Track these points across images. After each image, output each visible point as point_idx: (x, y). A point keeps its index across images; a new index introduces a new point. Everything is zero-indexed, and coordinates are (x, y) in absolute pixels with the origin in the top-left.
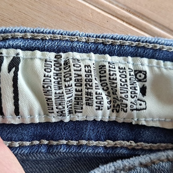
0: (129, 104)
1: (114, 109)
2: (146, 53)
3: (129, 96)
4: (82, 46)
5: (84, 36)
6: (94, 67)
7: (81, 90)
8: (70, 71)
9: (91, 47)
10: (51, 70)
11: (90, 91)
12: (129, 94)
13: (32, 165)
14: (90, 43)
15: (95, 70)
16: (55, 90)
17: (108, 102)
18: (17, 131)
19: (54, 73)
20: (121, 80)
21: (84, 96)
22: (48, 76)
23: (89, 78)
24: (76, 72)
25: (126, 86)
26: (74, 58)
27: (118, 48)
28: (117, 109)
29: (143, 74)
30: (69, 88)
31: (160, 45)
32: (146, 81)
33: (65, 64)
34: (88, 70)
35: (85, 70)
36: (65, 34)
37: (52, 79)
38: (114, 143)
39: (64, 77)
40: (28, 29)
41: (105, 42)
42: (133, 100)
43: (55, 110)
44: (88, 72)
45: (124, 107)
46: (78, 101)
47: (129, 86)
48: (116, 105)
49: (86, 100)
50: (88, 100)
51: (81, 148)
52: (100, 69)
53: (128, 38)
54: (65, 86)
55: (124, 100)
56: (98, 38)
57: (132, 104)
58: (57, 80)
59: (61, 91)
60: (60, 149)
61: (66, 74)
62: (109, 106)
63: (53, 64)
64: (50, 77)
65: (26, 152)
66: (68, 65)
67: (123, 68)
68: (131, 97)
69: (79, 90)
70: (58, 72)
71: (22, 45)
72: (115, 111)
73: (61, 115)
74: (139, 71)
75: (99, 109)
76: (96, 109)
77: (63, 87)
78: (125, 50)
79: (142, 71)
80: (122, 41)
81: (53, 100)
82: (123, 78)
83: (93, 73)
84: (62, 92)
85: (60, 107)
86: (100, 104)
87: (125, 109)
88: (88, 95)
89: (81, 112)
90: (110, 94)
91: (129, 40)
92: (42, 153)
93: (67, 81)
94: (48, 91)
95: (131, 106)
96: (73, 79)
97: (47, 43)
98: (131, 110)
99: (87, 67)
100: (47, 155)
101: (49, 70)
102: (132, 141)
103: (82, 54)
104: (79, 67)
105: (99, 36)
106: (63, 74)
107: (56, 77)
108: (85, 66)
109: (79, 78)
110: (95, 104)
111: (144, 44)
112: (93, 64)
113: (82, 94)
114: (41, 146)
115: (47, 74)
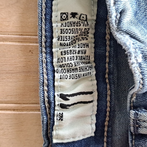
0: (85, 27)
1: (87, 35)
2: (49, 13)
3: (80, 27)
4: (49, 56)
5: (42, 54)
6: (62, 49)
7: (76, 56)
8: (66, 64)
9: (48, 50)
10: (66, 75)
11: (77, 52)
12: (78, 28)
13: (121, 81)
14: (46, 51)
15: (64, 48)
16: (78, 72)
17: (83, 40)
18: (101, 91)
19: (67, 73)
20: (70, 33)
21: (80, 55)
22: (70, 77)
23: (69, 52)
24: (66, 60)
25: (73, 30)
26: (57, 61)
27: (47, 33)
28: (87, 34)
29: (62, 15)
30: (76, 64)
31: (42, 3)
32: (68, 13)
33: (61, 66)
34: (64, 53)
35: (64, 55)
36: (43, 66)
37: (71, 74)
38: (107, 34)
39: (69, 67)
40: (41, 89)
41: (44, 41)
42: (82, 25)
43: (89, 71)
44: (65, 53)
45: (86, 30)
46: (83, 58)
47: (73, 27)
48: (84, 34)
49: (83, 54)
50: (83, 53)
51: (111, 55)
52: (62, 46)
53: (40, 25)
54: (75, 66)
55: (82, 31)
56: (42, 46)
57: (84, 26)
58: (72, 71)
59: (78, 69)
60: (111, 67)
61: (68, 66)
62: (85, 39)
63: (62, 74)
64: (70, 75)
65: (113, 86)
66: (62, 65)
67: (61, 30)
68: (80, 26)
69: (76, 58)
70: (67, 71)
71: (53, 93)
72: (88, 35)
73: (92, 68)
74: (61, 18)
75: (88, 46)
76: (88, 47)
77: (76, 67)
78: (48, 28)
79: (61, 16)
80: (43, 30)
81: (84, 73)
82: (68, 31)
83: (66, 50)
84: (79, 67)
85: (88, 68)
86: (85, 45)
87: (87, 30)
88: (80, 53)
89: (89, 56)
90: (77, 38)
91: (42, 25)
92: (113, 76)
93: (72, 65)
94: (79, 76)
95: (85, 26)
96: (70, 62)
97: (50, 78)
98: (88, 26)
99: (62, 54)
100: (114, 73)
101: (66, 76)
102: (106, 23)
103: (54, 56)
104: (63, 59)
105: (41, 45)
106: (68, 68)
107: (70, 72)
108: (62, 55)
109: (69, 58)
110: (85, 49)
111: (43, 14)
112: (60, 49)
113: (78, 56)
114: (109, 77)
115: (69, 77)
